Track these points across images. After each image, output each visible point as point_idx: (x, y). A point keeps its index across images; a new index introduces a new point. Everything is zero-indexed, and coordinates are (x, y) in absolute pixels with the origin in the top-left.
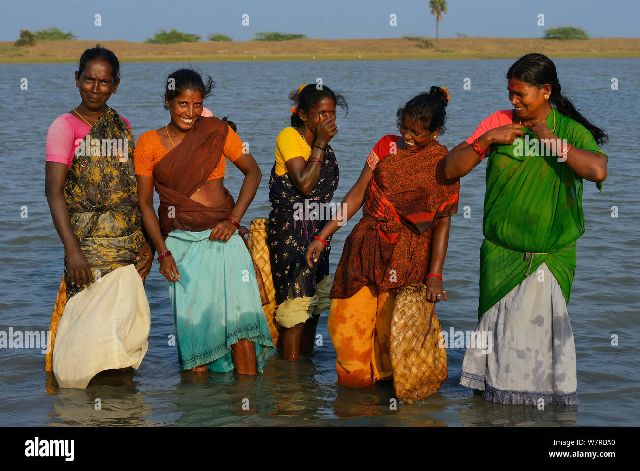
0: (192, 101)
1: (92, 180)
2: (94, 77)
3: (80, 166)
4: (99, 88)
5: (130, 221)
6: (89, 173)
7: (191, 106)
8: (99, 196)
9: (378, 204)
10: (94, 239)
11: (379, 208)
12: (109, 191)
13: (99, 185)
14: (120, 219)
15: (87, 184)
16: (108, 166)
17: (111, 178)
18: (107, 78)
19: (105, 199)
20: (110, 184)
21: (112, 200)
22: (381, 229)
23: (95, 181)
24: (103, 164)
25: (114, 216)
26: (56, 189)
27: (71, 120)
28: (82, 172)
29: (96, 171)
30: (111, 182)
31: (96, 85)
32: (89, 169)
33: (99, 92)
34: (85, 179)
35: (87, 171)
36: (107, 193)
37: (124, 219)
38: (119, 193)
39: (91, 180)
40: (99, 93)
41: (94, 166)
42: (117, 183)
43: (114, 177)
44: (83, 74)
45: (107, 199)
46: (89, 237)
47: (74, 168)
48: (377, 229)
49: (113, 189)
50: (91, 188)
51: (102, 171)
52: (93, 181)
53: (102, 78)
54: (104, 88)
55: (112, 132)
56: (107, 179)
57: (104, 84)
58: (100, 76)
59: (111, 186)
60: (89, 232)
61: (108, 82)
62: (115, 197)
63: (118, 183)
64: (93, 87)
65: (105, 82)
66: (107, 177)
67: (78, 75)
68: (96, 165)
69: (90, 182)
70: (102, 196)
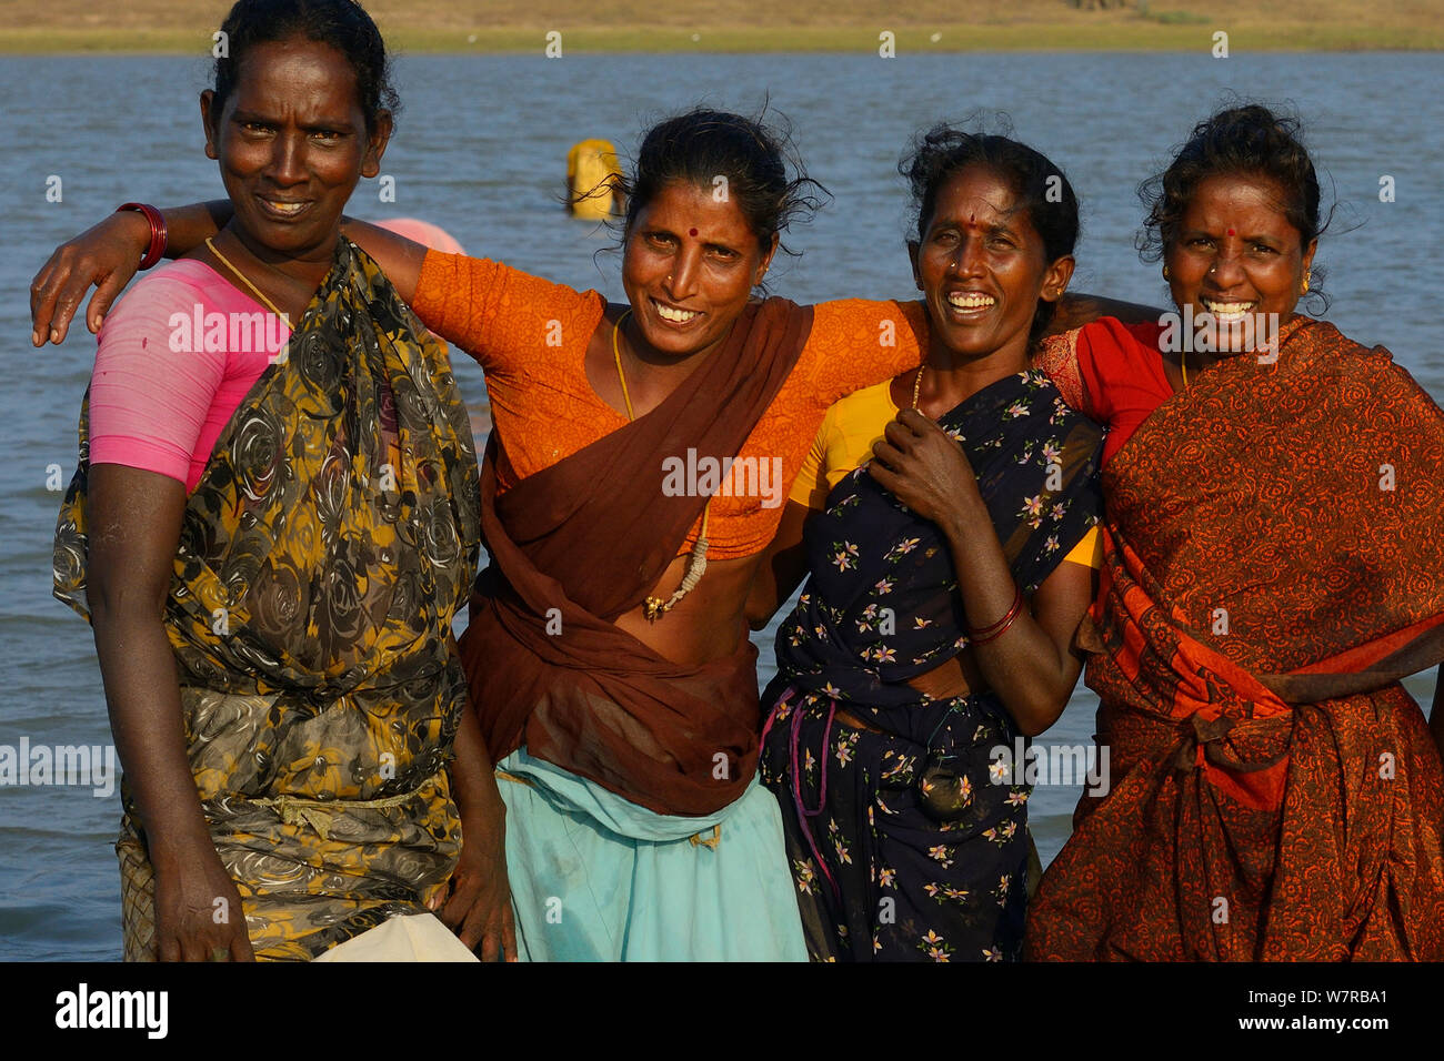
0: (694, 232)
1: (287, 558)
2: (276, 115)
3: (240, 495)
4: (300, 162)
5: (423, 732)
6: (276, 527)
7: (691, 252)
8: (313, 630)
9: (1171, 669)
10: (280, 801)
11: (1182, 684)
12: (355, 611)
13: (313, 588)
14: (386, 728)
15: (260, 574)
16: (356, 505)
17: (367, 557)
18: (335, 117)
19: (336, 646)
20: (362, 583)
21: (368, 654)
22: (1212, 763)
23: (300, 565)
24: (337, 496)
25: (363, 716)
26: (133, 589)
27: (210, 290)
28: (245, 524)
29: (305, 520)
30: (364, 574)
31: (290, 147)
32: (275, 510)
33: (303, 177)
34: (257, 551)
35: (269, 518)
36: (344, 622)
37: (402, 731)
38: (398, 627)
39: (279, 560)
40: (305, 182)
41: (299, 501)
42: (387, 579)
43: (375, 550)
44: (231, 104)
45: (346, 645)
46: (259, 796)
47: (214, 504)
48: (1199, 768)
49: (372, 607)
50: (278, 593)
51: (333, 523)
52: (292, 563)
53: (312, 119)
54: (325, 160)
55: (369, 359)
56: (351, 558)
57: (328, 141)
58: (302, 108)
59: (362, 590)
60: (261, 777)
61: (341, 135)
62: (384, 644)
63: (393, 579)
64: (277, 159)
65: (328, 133)
66: (348, 551)
67: (212, 105)
68: (306, 498)
69: (275, 566)
70: (323, 634)
